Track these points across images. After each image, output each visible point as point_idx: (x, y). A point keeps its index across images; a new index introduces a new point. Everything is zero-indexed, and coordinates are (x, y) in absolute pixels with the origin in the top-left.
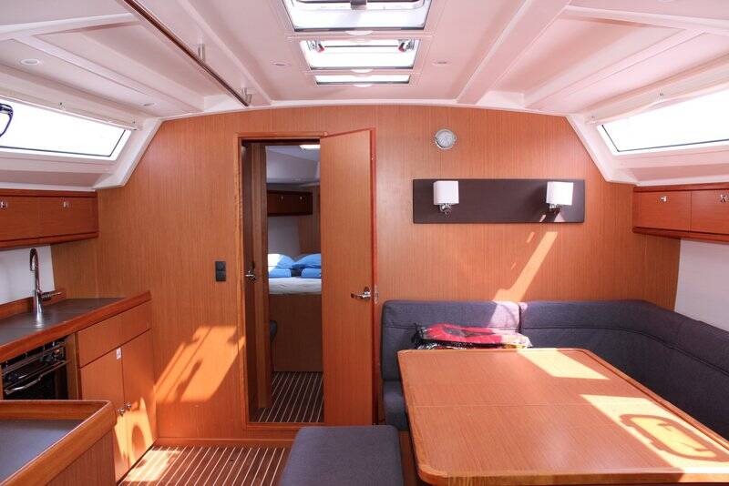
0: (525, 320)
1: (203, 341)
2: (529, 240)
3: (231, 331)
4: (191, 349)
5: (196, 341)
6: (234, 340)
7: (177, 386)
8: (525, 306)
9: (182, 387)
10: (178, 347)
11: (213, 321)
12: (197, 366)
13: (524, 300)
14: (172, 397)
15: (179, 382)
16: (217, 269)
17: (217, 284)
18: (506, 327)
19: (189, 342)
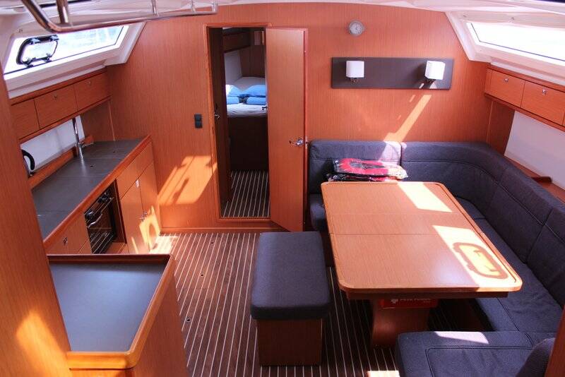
0: (405, 156)
1: (188, 167)
2: (411, 101)
3: (207, 159)
4: (181, 171)
5: (184, 166)
6: (210, 165)
7: (173, 194)
8: (405, 146)
9: (177, 195)
10: (172, 170)
11: (195, 153)
12: (186, 182)
13: (405, 141)
14: (170, 201)
15: (174, 192)
16: (196, 120)
17: (196, 130)
18: (392, 160)
19: (180, 166)
